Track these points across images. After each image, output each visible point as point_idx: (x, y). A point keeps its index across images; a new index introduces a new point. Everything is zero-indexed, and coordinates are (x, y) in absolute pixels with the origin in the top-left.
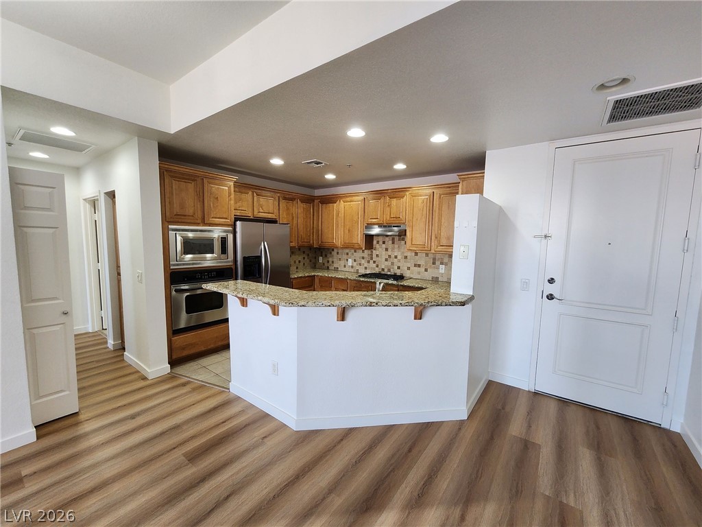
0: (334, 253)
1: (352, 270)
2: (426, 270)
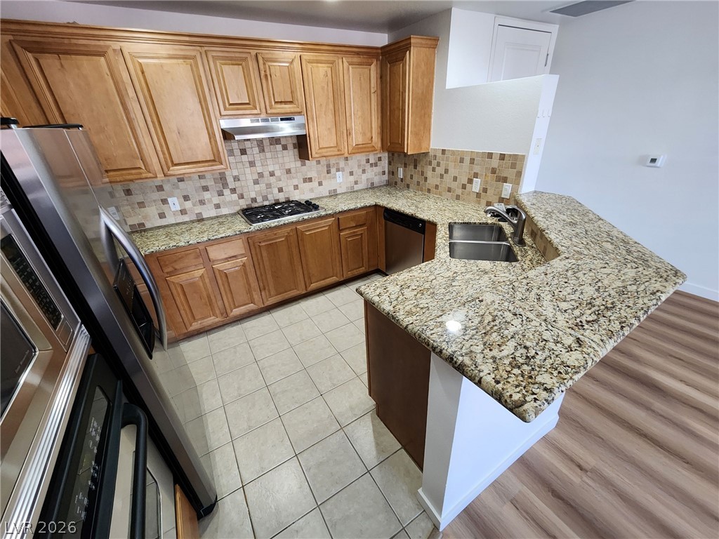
1: (186, 218)
2: (320, 184)
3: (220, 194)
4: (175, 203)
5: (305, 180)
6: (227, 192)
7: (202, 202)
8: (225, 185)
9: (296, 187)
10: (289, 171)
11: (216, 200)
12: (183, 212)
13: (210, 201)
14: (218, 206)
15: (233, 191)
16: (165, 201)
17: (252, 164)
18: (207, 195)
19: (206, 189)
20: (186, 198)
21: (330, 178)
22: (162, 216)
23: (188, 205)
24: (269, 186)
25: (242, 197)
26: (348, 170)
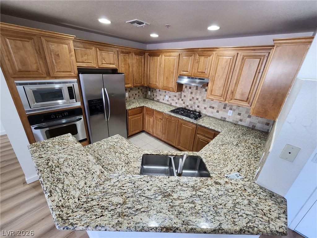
0: (158, 90)
1: (168, 103)
2: (218, 112)
3: (178, 99)
4: (167, 98)
5: (210, 107)
6: (180, 100)
7: (173, 100)
8: (181, 97)
9: (205, 108)
10: (204, 100)
11: (177, 101)
12: (168, 101)
13: (175, 100)
14: (176, 103)
15: (182, 100)
16: (165, 96)
17: (191, 93)
19: (175, 96)
20: (170, 97)
21: (224, 111)
22: (163, 99)
24: (194, 103)
25: (184, 103)
26: (237, 112)
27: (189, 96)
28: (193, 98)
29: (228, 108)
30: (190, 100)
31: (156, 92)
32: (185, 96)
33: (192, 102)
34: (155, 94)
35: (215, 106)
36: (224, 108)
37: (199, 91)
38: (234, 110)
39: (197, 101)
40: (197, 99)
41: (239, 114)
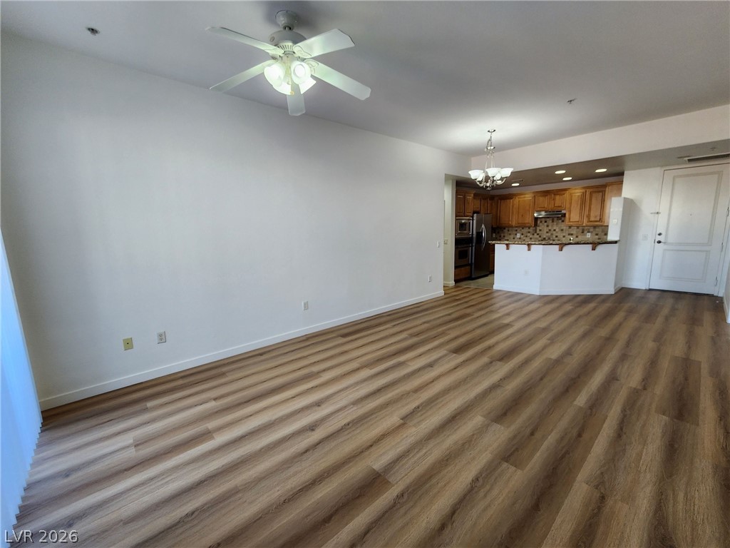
0: (506, 230)
2: (577, 237)
3: (533, 234)
4: (519, 235)
5: (569, 234)
6: (535, 234)
7: (526, 236)
8: (536, 232)
9: (564, 237)
10: (562, 230)
12: (520, 238)
15: (538, 234)
16: (516, 234)
17: (548, 226)
18: (529, 234)
19: (529, 232)
20: (522, 234)
23: (522, 236)
24: (552, 234)
25: (540, 237)
26: (595, 233)
27: (546, 229)
28: (550, 230)
29: (585, 232)
30: (547, 232)
31: (504, 233)
32: (540, 230)
33: (549, 234)
34: (502, 235)
35: (574, 232)
36: (583, 232)
37: (555, 223)
38: (592, 232)
39: (554, 232)
40: (555, 230)
41: (597, 234)
